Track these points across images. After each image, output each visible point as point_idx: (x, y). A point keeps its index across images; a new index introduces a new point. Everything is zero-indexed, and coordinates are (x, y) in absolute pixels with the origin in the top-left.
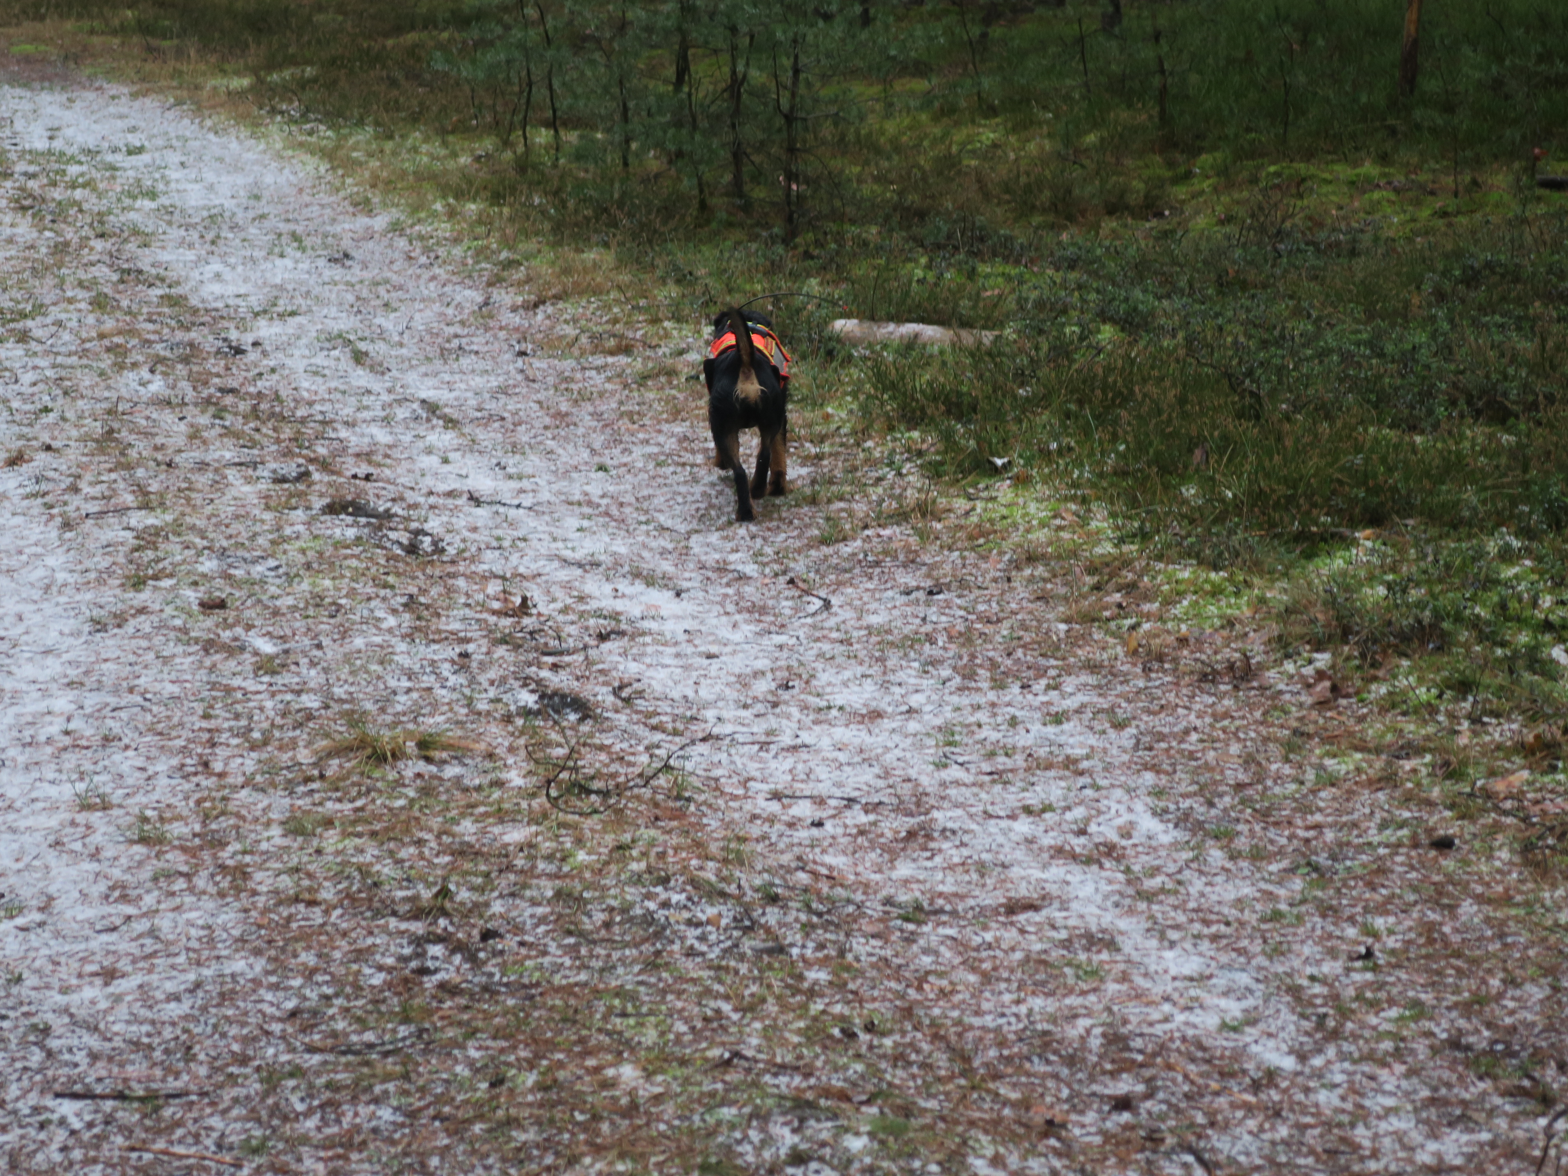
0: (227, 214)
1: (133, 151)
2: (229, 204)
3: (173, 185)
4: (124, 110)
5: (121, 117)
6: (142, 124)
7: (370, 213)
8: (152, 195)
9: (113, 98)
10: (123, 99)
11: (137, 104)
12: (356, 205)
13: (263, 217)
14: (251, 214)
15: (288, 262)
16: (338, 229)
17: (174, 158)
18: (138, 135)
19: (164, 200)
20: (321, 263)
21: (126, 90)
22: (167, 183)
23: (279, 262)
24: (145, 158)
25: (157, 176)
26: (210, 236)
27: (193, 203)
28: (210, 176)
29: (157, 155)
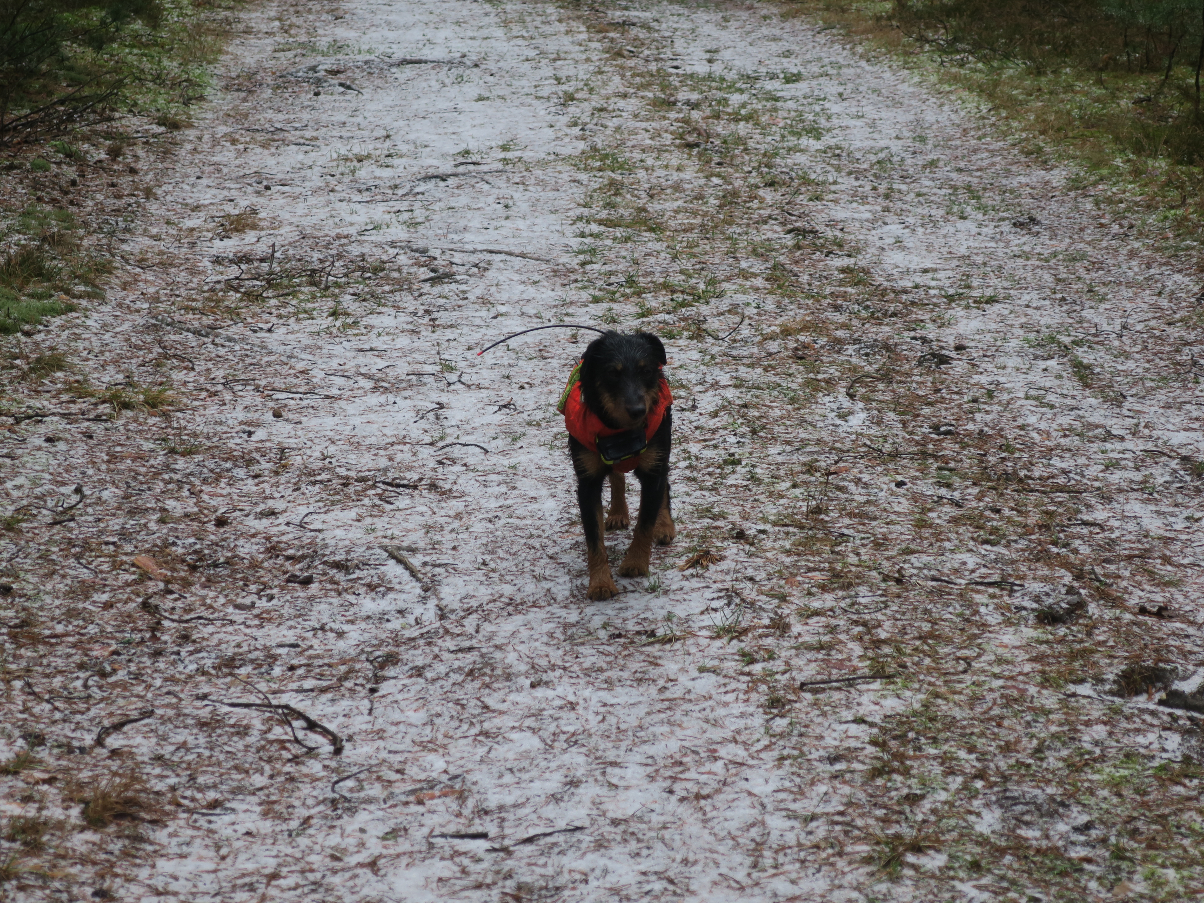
0: (895, 159)
1: (792, 79)
2: (896, 147)
3: (835, 121)
4: (777, 32)
5: (775, 39)
6: (795, 48)
7: (1045, 165)
8: (816, 133)
9: (765, 18)
10: (775, 20)
11: (788, 25)
12: (1028, 154)
13: (933, 164)
14: (920, 160)
15: (969, 225)
16: (1014, 183)
17: (831, 88)
18: (793, 60)
19: (828, 140)
20: (1006, 227)
21: (775, 10)
22: (829, 118)
23: (961, 225)
24: (802, 87)
25: (817, 108)
26: (882, 188)
27: (858, 144)
28: (870, 111)
29: (814, 83)
